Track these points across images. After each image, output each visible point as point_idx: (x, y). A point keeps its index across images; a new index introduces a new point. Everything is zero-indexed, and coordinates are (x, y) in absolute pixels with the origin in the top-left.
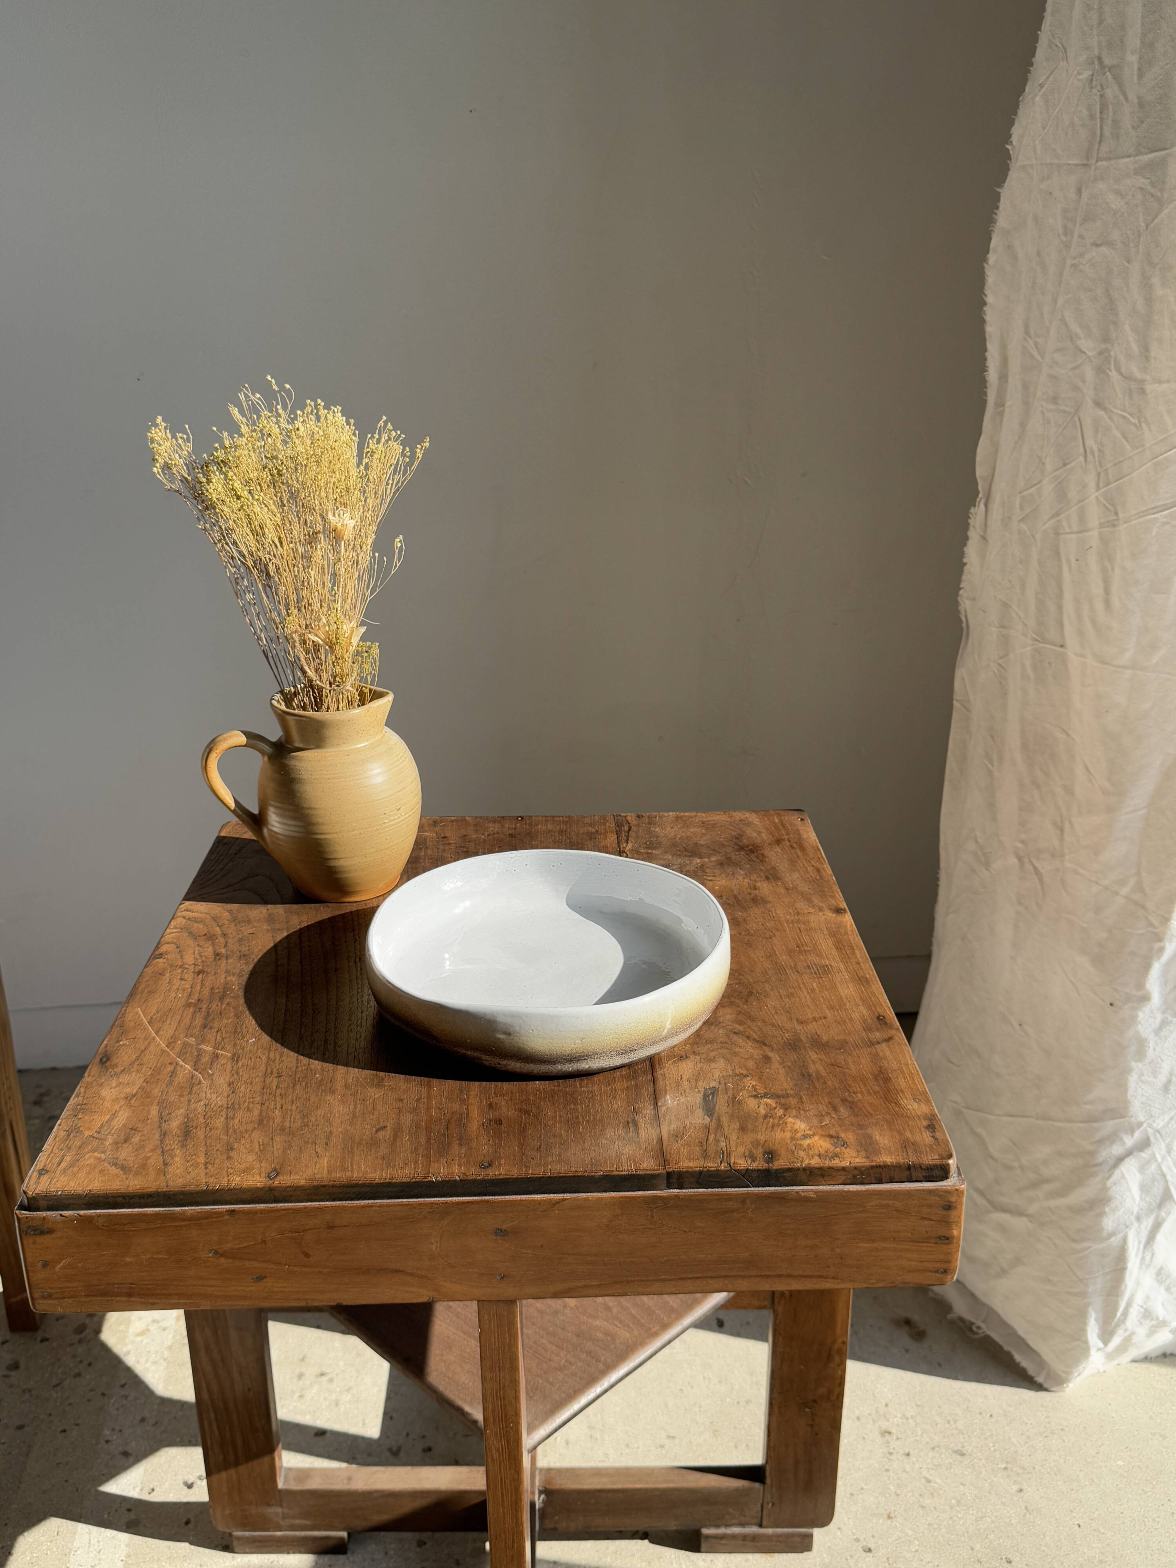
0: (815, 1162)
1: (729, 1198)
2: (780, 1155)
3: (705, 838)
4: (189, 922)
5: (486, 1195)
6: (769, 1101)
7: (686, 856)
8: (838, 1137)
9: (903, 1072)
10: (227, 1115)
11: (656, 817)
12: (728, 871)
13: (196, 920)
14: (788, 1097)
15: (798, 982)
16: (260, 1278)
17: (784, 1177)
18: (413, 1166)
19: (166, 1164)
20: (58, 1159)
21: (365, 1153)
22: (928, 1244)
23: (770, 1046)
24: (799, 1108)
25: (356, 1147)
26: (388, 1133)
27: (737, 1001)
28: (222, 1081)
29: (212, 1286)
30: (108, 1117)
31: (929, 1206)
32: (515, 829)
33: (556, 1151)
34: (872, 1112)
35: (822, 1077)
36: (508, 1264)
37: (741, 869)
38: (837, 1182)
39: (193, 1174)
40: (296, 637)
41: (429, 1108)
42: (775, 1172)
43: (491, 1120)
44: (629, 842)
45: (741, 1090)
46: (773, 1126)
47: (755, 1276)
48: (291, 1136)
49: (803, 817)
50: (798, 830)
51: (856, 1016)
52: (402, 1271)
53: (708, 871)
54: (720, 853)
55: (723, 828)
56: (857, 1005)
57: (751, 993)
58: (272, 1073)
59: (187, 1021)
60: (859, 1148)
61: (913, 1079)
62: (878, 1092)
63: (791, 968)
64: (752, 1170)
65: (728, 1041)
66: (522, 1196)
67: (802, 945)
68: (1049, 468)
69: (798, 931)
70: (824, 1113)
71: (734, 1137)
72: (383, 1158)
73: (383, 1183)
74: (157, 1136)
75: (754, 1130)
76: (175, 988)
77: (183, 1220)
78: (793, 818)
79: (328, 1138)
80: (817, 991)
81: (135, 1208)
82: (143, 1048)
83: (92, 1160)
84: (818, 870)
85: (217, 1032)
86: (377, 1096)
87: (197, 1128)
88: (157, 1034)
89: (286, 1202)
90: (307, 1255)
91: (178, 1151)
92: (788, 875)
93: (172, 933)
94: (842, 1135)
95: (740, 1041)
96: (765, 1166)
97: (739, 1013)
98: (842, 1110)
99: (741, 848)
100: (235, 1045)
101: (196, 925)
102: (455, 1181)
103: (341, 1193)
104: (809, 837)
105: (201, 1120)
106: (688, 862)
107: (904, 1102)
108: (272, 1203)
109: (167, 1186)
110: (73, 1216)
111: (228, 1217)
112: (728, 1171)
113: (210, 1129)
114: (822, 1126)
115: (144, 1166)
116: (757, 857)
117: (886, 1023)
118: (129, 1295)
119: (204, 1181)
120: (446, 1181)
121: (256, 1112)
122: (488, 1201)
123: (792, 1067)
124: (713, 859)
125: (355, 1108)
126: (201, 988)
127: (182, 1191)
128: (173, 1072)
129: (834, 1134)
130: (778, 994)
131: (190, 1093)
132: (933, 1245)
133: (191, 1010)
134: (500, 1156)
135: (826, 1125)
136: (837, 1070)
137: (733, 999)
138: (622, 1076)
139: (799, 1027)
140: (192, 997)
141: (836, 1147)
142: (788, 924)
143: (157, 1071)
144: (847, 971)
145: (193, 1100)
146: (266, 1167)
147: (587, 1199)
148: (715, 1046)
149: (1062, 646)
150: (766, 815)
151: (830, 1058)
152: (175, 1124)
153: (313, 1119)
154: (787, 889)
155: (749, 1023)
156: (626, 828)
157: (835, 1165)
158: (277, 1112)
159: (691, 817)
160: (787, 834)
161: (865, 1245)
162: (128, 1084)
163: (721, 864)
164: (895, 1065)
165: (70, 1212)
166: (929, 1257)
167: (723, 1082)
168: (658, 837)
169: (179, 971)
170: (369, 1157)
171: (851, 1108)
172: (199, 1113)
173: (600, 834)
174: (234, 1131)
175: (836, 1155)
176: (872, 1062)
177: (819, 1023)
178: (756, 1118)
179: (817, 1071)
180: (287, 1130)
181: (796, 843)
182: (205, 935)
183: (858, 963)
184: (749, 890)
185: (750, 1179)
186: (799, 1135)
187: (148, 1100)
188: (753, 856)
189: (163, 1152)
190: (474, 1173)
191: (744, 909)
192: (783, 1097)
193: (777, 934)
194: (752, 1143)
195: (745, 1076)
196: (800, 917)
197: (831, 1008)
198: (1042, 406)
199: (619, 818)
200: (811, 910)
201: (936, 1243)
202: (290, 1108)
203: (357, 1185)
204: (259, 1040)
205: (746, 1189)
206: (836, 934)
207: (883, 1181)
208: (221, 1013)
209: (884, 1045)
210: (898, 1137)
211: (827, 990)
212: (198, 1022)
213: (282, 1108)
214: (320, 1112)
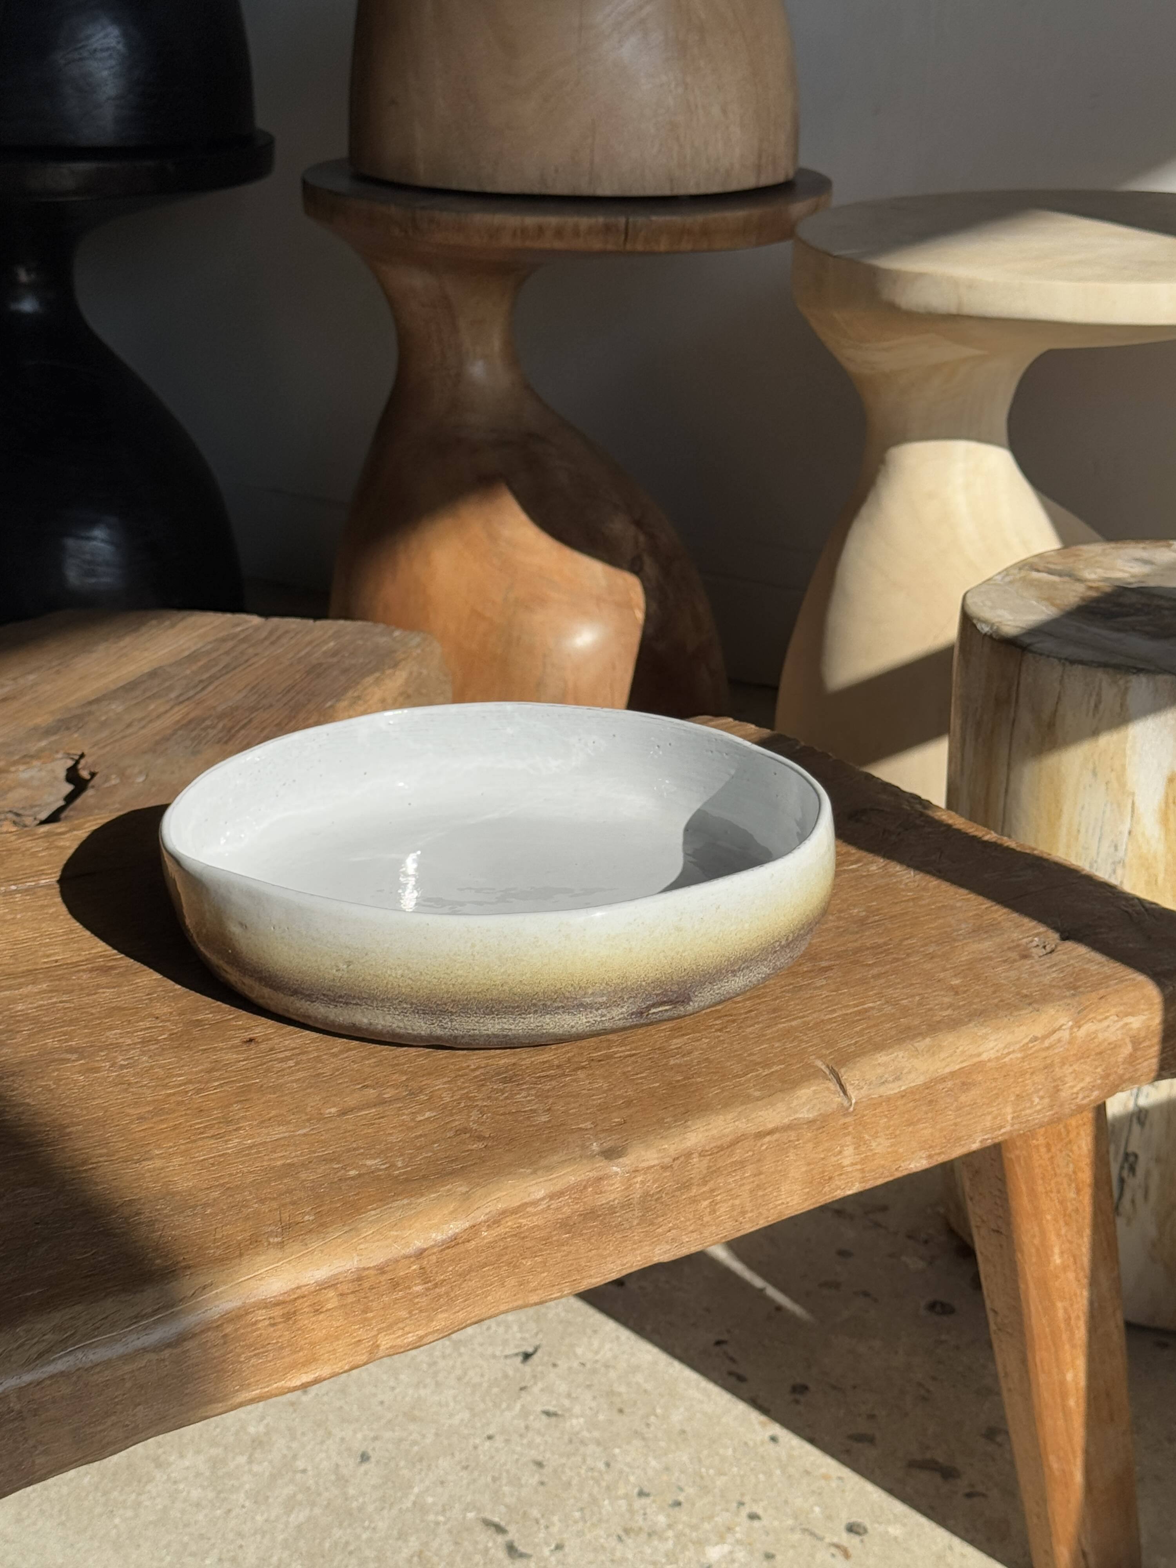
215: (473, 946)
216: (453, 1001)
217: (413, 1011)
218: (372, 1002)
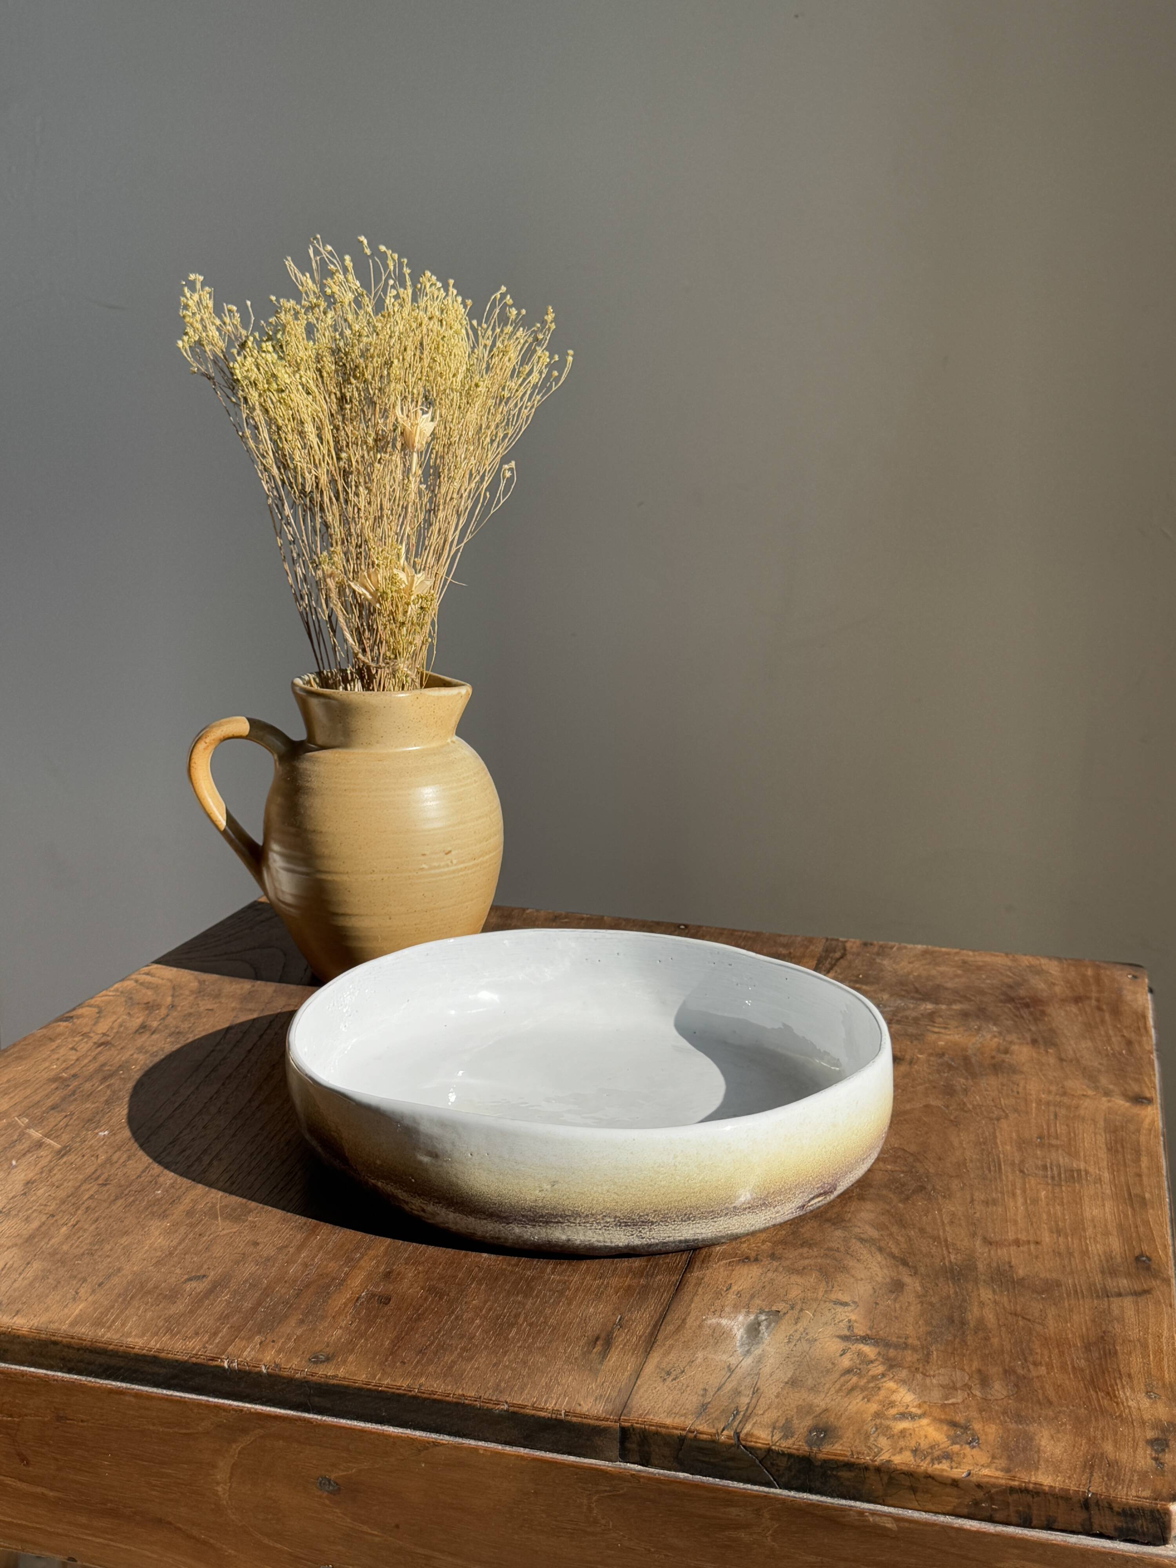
0: (902, 1460)
1: (731, 1499)
2: (840, 1437)
3: (957, 981)
4: (138, 987)
5: (308, 1412)
6: (866, 1349)
7: (913, 998)
8: (966, 1428)
9: (1145, 1346)
11: (892, 948)
12: (973, 1024)
13: (149, 986)
14: (905, 1348)
15: (1014, 1186)
17: (838, 1478)
18: (206, 1339)
21: (147, 1307)
23: (914, 1267)
24: (917, 1369)
25: (139, 1296)
26: (201, 1286)
33: (450, 1358)
34: (1054, 1399)
35: (985, 1328)
36: (339, 1548)
37: (995, 1024)
40: (331, 583)
41: (289, 1262)
42: (821, 1466)
43: (373, 1295)
45: (825, 1324)
46: (853, 1389)
48: (58, 1264)
49: (1138, 974)
50: (1120, 989)
51: (1097, 1250)
52: (170, 1523)
54: (970, 1000)
55: (995, 972)
56: (1108, 1235)
58: (97, 1178)
59: (37, 1098)
60: (998, 1452)
62: (1082, 1370)
63: (1013, 1164)
64: (778, 1453)
65: (842, 1248)
67: (1049, 1136)
69: (1052, 1117)
70: (959, 1385)
71: (770, 1392)
72: (168, 1319)
75: (813, 1390)
76: (56, 1056)
78: (1119, 973)
79: (109, 1276)
80: (1043, 1203)
84: (1129, 1043)
85: (66, 1116)
86: (224, 1233)
90: (25, 1460)
92: (1072, 1042)
93: (107, 995)
94: (977, 1426)
95: (863, 1252)
96: (807, 1449)
98: (997, 1385)
99: (1011, 1000)
100: (76, 1136)
101: (145, 991)
102: (260, 1374)
104: (1137, 1001)
106: (912, 1006)
107: (1125, 1394)
112: (732, 1445)
114: (944, 1405)
116: (1031, 1013)
117: (1148, 1268)
120: (245, 1372)
121: (35, 1224)
122: (308, 1421)
123: (938, 1305)
124: (957, 1007)
125: (180, 1243)
126: (89, 1062)
129: (962, 1421)
130: (969, 1197)
133: (54, 1085)
134: (353, 1349)
135: (953, 1404)
136: (1021, 1323)
138: (630, 1270)
139: (981, 1249)
140: (68, 1070)
141: (953, 1443)
142: (1037, 1104)
144: (1114, 1184)
147: (475, 1450)
148: (816, 1253)
150: (1074, 966)
151: (1015, 1302)
153: (108, 1248)
154: (1061, 1060)
155: (894, 1229)
156: (838, 953)
157: (937, 1472)
158: (64, 1229)
159: (948, 954)
160: (1100, 991)
164: (1134, 1333)
167: (798, 1307)
168: (882, 970)
169: (77, 1039)
170: (150, 1313)
171: (1016, 1385)
175: (948, 1456)
176: (1093, 1321)
177: (1021, 1249)
178: (828, 1371)
179: (981, 1321)
180: (59, 1256)
181: (1109, 1004)
182: (147, 1004)
184: (994, 1053)
185: (773, 1470)
186: (893, 1411)
188: (1025, 1012)
190: (295, 1366)
191: (974, 1076)
192: (896, 1346)
193: (1012, 1116)
194: (799, 1409)
195: (843, 1305)
196: (1065, 1100)
197: (1058, 1231)
199: (833, 942)
200: (1090, 1092)
202: (86, 1227)
205: (766, 1489)
206: (1119, 1130)
207: (1034, 1523)
208: (89, 1095)
209: (1129, 1299)
210: (1085, 1447)
211: (1062, 1205)
212: (49, 1102)
213: (74, 1226)
214: (125, 1241)
215: (675, 1157)
216: (655, 1211)
217: (616, 1225)
218: (575, 1219)
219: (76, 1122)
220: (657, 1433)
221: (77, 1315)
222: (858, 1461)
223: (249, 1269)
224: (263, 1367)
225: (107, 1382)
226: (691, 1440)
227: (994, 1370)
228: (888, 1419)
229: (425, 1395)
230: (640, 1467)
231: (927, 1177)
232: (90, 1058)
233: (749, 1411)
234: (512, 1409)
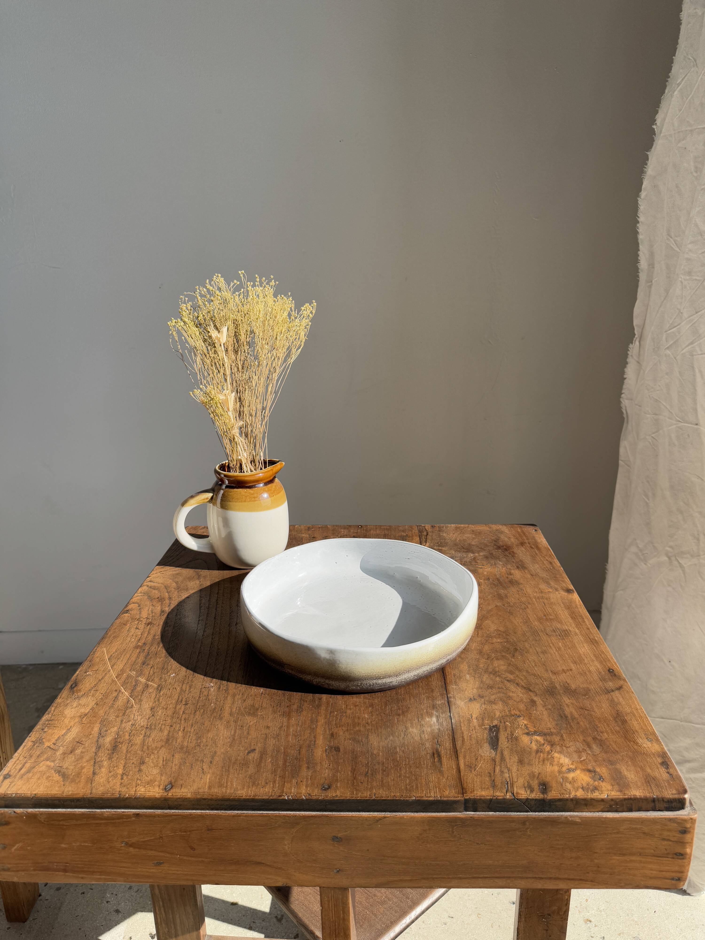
0: (580, 794)
1: (512, 820)
2: (552, 787)
3: (475, 540)
4: (150, 589)
5: (325, 811)
6: (538, 738)
7: (464, 552)
8: (595, 772)
9: (634, 715)
10: (145, 733)
11: (443, 527)
12: (492, 562)
13: (154, 588)
14: (552, 735)
15: (548, 642)
16: (159, 864)
17: (555, 805)
18: (272, 785)
19: (94, 773)
20: (20, 766)
21: (238, 772)
22: (667, 859)
23: (534, 691)
24: (562, 745)
25: (231, 767)
26: (255, 756)
27: (507, 655)
28: (147, 705)
29: (124, 867)
30: (64, 731)
31: (669, 830)
32: (357, 533)
33: (379, 776)
34: (617, 749)
35: (575, 718)
36: (342, 861)
37: (500, 561)
38: (597, 810)
39: (111, 784)
41: (287, 735)
42: (549, 802)
43: (332, 748)
44: (427, 542)
45: (517, 728)
46: (544, 761)
47: (530, 878)
48: (187, 754)
49: (536, 529)
50: (534, 537)
51: (592, 669)
52: (263, 863)
53: (479, 561)
54: (485, 550)
55: (486, 535)
56: (593, 661)
57: (516, 650)
58: (182, 700)
59: (133, 659)
60: (612, 781)
61: (643, 721)
62: (619, 732)
63: (542, 631)
64: (531, 800)
65: (503, 687)
66: (353, 813)
67: (548, 614)
68: (685, 315)
69: (544, 605)
70: (581, 750)
71: (514, 769)
72: (250, 777)
73: (248, 799)
74: (94, 750)
75: (529, 764)
76: (131, 634)
77: (102, 819)
78: (530, 529)
79: (213, 757)
80: (563, 649)
81: (68, 808)
82: (100, 678)
83: (44, 767)
84: (551, 563)
85: (151, 668)
86: (251, 723)
87: (122, 743)
88: (112, 668)
89: (177, 809)
90: (193, 848)
91: (106, 762)
92: (531, 565)
93: (138, 596)
94: (598, 770)
95: (512, 687)
96: (541, 796)
97: (509, 665)
98: (594, 746)
99: (499, 548)
100: (161, 678)
101: (154, 591)
102: (303, 800)
103: (218, 805)
104: (542, 542)
105: (127, 737)
106: (465, 556)
107: (640, 741)
108: (167, 809)
109: (91, 793)
110: (23, 813)
111: (134, 819)
112: (512, 799)
113: (132, 745)
114: (581, 762)
115: (79, 775)
116: (510, 553)
117: (615, 675)
118: (65, 871)
119: (118, 790)
120: (296, 800)
121: (166, 733)
122: (327, 816)
123: (552, 709)
124: (482, 554)
125: (235, 732)
126: (148, 635)
127: (101, 798)
128: (116, 698)
129: (592, 769)
130: (535, 651)
131: (124, 714)
132: (670, 859)
133: (138, 651)
134: (337, 779)
135: (584, 760)
136: (586, 712)
137: (504, 654)
139: (553, 677)
140: (140, 641)
141: (595, 781)
142: (535, 599)
143: (106, 696)
144: (581, 634)
145: (125, 720)
146: (165, 780)
147: (402, 818)
148: (494, 691)
149: (697, 424)
150: (512, 527)
151: (579, 702)
152: (108, 739)
153: (204, 740)
154: (532, 575)
155: (517, 673)
156: (425, 533)
157: (595, 797)
158: (180, 733)
159: (465, 528)
160: (528, 539)
161: (618, 858)
162: (84, 705)
163: (486, 557)
164: (628, 710)
165: (21, 810)
166: (666, 868)
167: (502, 721)
168: (445, 539)
169: (136, 622)
170: (240, 775)
171: (601, 745)
172: (126, 731)
173: (409, 537)
174: (148, 748)
175: (596, 788)
176: (611, 706)
177: (567, 674)
178: (530, 752)
179: (571, 713)
180: (185, 749)
181: (534, 545)
182: (158, 598)
183: (589, 629)
184: (507, 576)
185: (529, 806)
186: (564, 769)
187: (94, 719)
188: (507, 553)
189: (95, 763)
190: (317, 794)
191: (505, 588)
192: (549, 734)
193: (529, 606)
194: (529, 775)
195: (518, 717)
196: (543, 595)
197: (575, 662)
198: (681, 278)
199: (420, 527)
200: (550, 590)
201: (673, 858)
202: (189, 730)
203: (228, 800)
204: (178, 675)
205: (526, 813)
206: (569, 606)
207: (633, 810)
208: (156, 654)
209: (617, 692)
210: (641, 773)
211: (569, 648)
212: (140, 660)
213: (184, 730)
214: (210, 735)
219: (158, 670)
220: (480, 799)
221: (209, 782)
222: (564, 797)
223: (272, 742)
224: (304, 797)
225: (230, 812)
226: (495, 800)
227: (589, 739)
228: (564, 773)
229: (378, 799)
230: (473, 813)
231: (515, 643)
232: (147, 633)
233: (511, 781)
234: (417, 799)
